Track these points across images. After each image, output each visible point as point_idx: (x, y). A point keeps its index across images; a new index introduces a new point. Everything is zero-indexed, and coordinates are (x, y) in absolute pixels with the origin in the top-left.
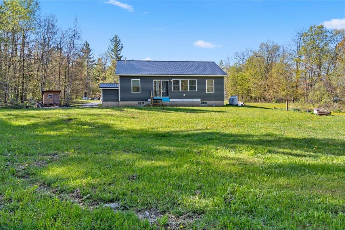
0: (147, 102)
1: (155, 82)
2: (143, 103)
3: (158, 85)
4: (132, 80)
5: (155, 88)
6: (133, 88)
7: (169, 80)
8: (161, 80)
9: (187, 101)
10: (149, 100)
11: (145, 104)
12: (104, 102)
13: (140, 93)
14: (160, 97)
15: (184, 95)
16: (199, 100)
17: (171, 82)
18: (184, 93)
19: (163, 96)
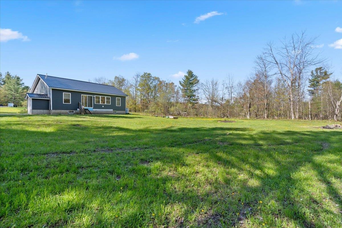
0: (76, 111)
1: (82, 96)
2: (73, 112)
3: (84, 99)
4: (63, 93)
5: (82, 101)
6: (64, 99)
7: (93, 96)
8: (87, 95)
9: (105, 111)
10: (78, 109)
11: (74, 113)
12: (34, 110)
13: (70, 103)
14: (86, 107)
15: (103, 106)
16: (112, 110)
17: (94, 97)
18: (103, 105)
19: (88, 107)
